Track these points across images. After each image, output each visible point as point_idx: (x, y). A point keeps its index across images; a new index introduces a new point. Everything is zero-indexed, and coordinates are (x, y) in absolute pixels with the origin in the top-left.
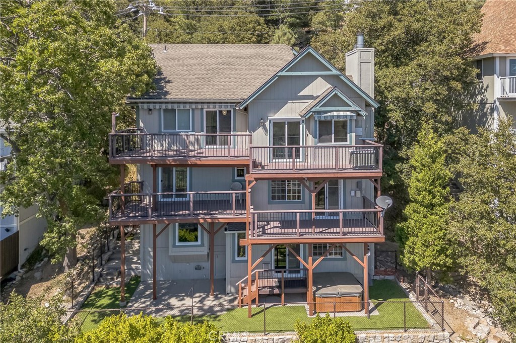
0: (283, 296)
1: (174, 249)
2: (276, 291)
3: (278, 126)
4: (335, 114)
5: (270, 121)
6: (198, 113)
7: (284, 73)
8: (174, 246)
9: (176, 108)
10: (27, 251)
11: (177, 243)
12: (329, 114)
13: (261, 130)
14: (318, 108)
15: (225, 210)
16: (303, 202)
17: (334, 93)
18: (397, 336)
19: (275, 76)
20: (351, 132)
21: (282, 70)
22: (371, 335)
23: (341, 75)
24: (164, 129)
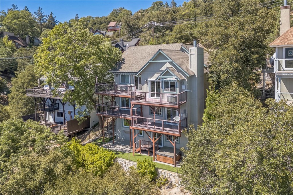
0: (149, 152)
1: (123, 128)
2: (147, 150)
3: (153, 83)
4: (169, 79)
5: (149, 81)
6: (131, 77)
7: (151, 61)
8: (122, 127)
9: (129, 74)
10: (94, 122)
11: (123, 126)
12: (166, 79)
13: (146, 84)
14: (161, 77)
15: (128, 115)
16: (162, 116)
17: (167, 70)
18: (173, 174)
19: (148, 63)
20: (177, 87)
21: (150, 60)
22: (163, 171)
23: (173, 62)
24: (122, 82)
